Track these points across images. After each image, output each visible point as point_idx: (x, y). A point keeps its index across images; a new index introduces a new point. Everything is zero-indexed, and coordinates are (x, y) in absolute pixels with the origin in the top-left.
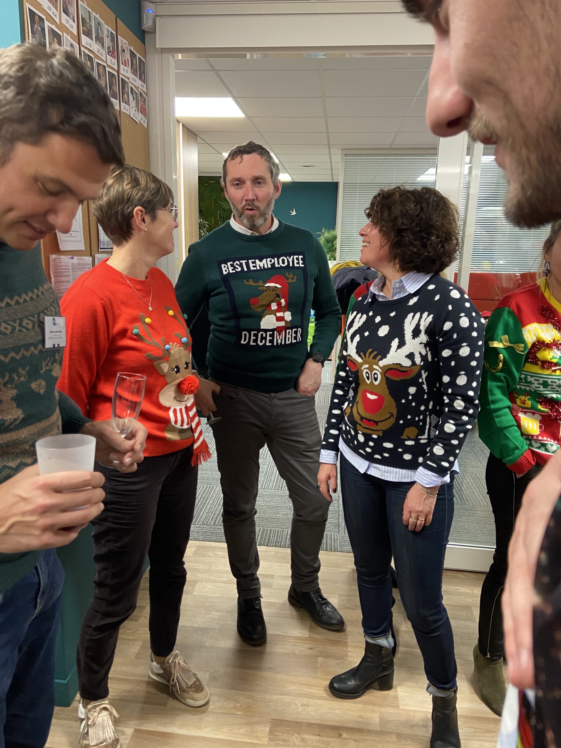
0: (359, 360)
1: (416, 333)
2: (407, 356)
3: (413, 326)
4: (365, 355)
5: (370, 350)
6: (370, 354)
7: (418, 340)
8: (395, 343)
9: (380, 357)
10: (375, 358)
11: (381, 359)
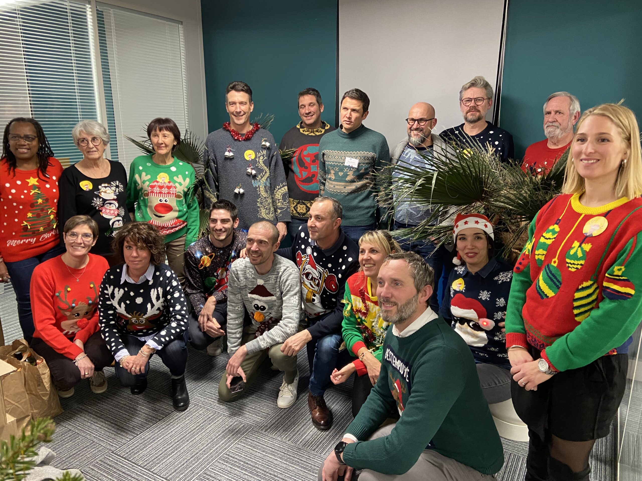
0: (130, 316)
1: (158, 298)
2: (157, 310)
3: (155, 296)
4: (133, 314)
5: (135, 312)
6: (136, 314)
7: (160, 301)
8: (149, 306)
9: (143, 314)
10: (139, 315)
11: (144, 315)
